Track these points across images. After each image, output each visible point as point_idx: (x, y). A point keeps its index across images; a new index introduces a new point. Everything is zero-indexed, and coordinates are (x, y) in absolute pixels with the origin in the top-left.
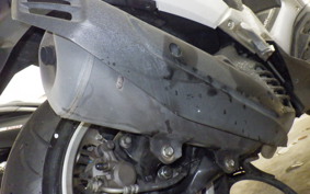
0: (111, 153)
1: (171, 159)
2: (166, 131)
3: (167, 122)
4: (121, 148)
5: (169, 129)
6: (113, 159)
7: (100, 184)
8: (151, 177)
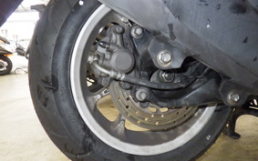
0: (118, 36)
1: (166, 66)
2: (168, 35)
3: (171, 26)
4: (131, 37)
5: (172, 34)
6: (119, 43)
7: (96, 59)
8: (146, 73)
